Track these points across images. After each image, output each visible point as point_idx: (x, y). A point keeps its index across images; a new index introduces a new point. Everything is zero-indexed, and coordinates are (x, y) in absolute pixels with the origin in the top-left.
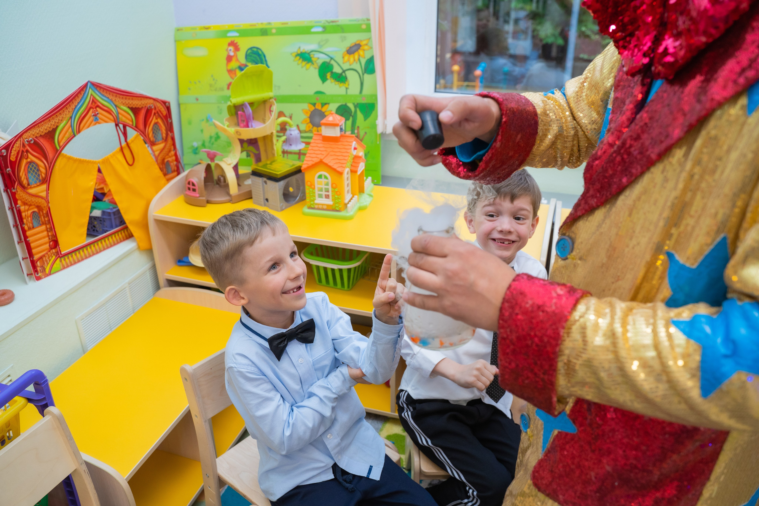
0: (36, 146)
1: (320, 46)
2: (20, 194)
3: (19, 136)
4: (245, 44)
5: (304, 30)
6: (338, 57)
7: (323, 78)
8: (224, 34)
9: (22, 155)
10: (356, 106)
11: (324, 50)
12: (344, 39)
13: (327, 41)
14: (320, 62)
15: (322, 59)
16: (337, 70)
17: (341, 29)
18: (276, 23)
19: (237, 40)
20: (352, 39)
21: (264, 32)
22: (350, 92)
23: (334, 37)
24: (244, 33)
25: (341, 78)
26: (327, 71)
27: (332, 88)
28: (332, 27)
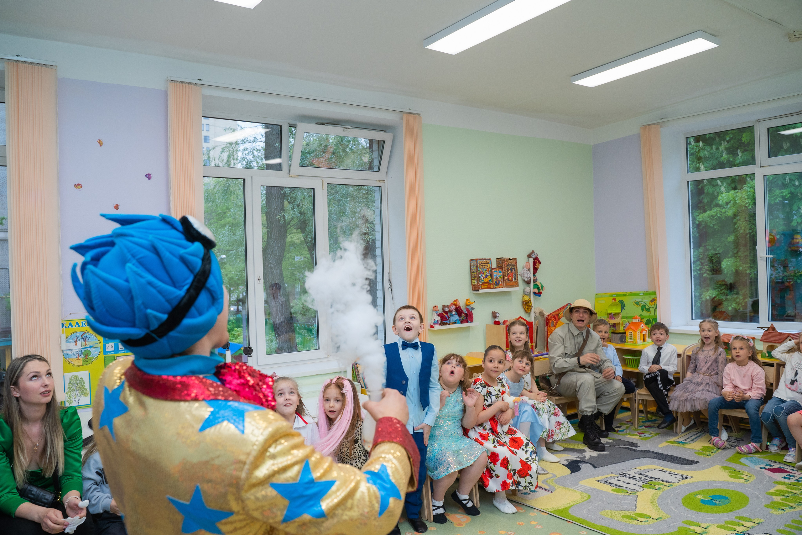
0: (554, 317)
1: (642, 300)
2: (549, 328)
3: (551, 314)
4: (618, 299)
5: (637, 295)
6: (648, 304)
7: (643, 310)
8: (611, 296)
9: (551, 318)
10: (653, 319)
11: (643, 301)
12: (650, 297)
13: (644, 298)
14: (642, 305)
15: (642, 304)
16: (647, 307)
17: (649, 294)
18: (629, 292)
19: (615, 298)
20: (652, 297)
21: (625, 295)
22: (651, 315)
23: (647, 297)
24: (618, 295)
25: (648, 310)
26: (644, 308)
27: (645, 313)
28: (646, 294)
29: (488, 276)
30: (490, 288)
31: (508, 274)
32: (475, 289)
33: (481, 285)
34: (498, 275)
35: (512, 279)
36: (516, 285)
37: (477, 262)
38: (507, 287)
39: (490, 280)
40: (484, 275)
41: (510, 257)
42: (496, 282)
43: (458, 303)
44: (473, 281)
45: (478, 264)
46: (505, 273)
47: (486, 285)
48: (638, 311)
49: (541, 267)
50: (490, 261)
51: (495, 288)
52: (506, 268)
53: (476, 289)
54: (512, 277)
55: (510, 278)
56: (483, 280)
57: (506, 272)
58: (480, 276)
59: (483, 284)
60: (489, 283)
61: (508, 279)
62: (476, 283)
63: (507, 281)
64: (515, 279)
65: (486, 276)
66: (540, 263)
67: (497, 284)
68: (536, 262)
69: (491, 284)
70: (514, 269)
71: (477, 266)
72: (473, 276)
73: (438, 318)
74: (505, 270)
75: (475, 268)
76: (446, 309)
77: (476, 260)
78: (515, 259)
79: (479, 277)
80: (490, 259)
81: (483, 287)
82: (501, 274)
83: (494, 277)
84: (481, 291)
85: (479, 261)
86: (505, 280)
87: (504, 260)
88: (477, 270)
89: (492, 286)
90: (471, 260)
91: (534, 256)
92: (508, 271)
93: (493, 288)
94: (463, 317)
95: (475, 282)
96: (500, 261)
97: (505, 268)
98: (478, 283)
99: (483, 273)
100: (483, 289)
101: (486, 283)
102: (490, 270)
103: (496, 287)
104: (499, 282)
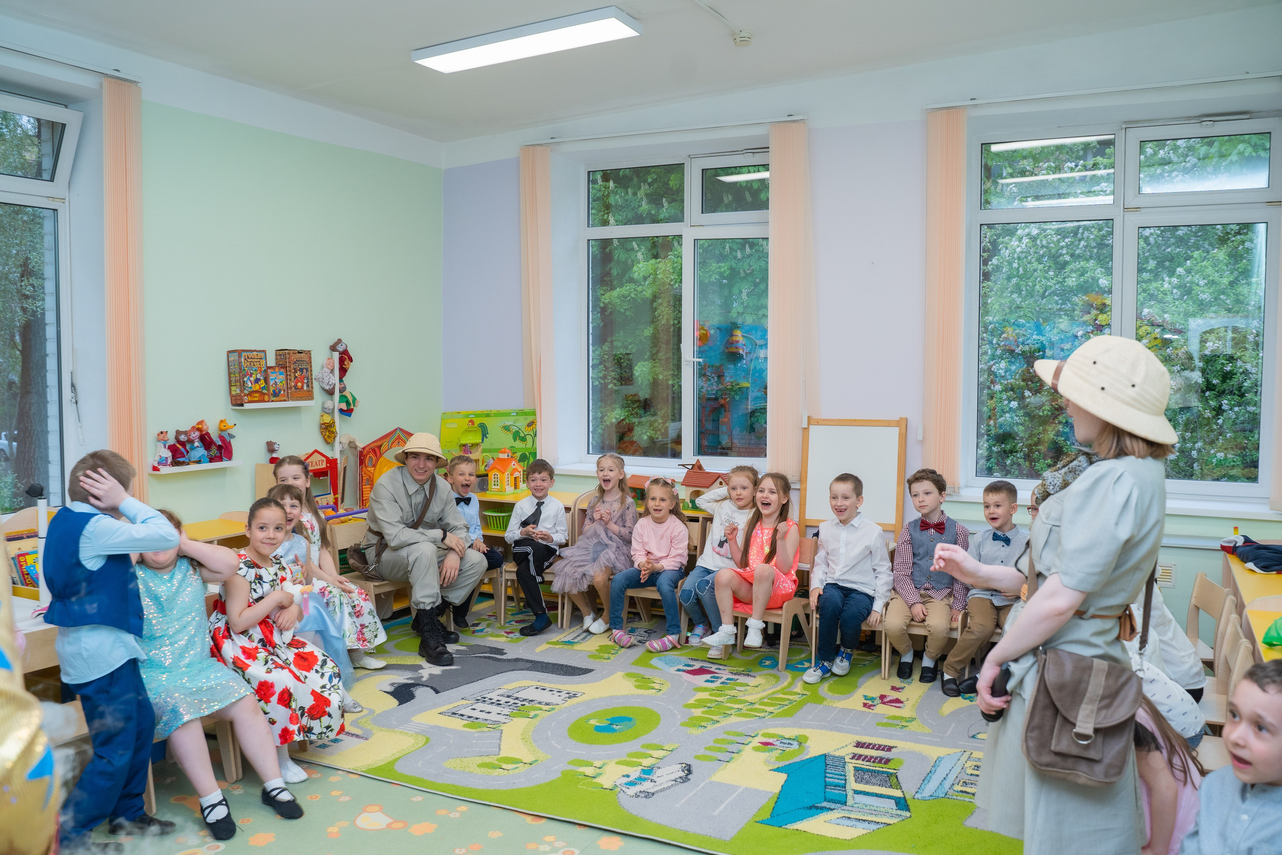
0: (374, 450)
2: (365, 469)
3: (369, 445)
4: (477, 421)
5: (507, 415)
6: (523, 429)
7: (515, 440)
8: (467, 416)
10: (530, 454)
11: (516, 424)
12: (525, 419)
13: (518, 420)
14: (514, 431)
15: (515, 429)
16: (522, 434)
17: (526, 414)
18: (494, 411)
19: (474, 419)
20: (530, 419)
21: (488, 415)
22: (527, 446)
23: (521, 418)
24: (477, 416)
25: (523, 439)
26: (517, 436)
27: (519, 444)
28: (521, 413)
29: (259, 380)
30: (263, 401)
31: (296, 377)
32: (237, 402)
33: (247, 395)
34: (278, 379)
35: (302, 386)
36: (310, 396)
37: (240, 356)
38: (293, 400)
39: (263, 388)
40: (252, 379)
41: (299, 349)
42: (274, 391)
43: (205, 428)
44: (233, 388)
45: (243, 360)
46: (290, 375)
47: (256, 395)
48: (507, 440)
49: (352, 368)
50: (262, 354)
51: (273, 401)
52: (292, 367)
53: (239, 402)
54: (303, 383)
55: (299, 384)
56: (251, 388)
57: (293, 375)
58: (245, 379)
59: (250, 394)
60: (261, 392)
61: (296, 387)
62: (238, 391)
63: (293, 389)
64: (308, 386)
65: (257, 381)
66: (351, 360)
67: (276, 394)
68: (345, 358)
69: (264, 394)
70: (307, 369)
71: (240, 363)
72: (233, 379)
73: (168, 454)
74: (290, 371)
75: (237, 366)
76: (183, 438)
77: (240, 352)
78: (309, 353)
79: (244, 382)
80: (264, 351)
81: (250, 398)
82: (282, 377)
83: (271, 383)
84: (247, 406)
85: (244, 354)
86: (291, 388)
87: (289, 354)
88: (240, 369)
89: (266, 398)
90: (229, 352)
91: (341, 348)
92: (296, 372)
93: (268, 401)
94: (214, 451)
95: (236, 391)
96: (281, 354)
97: (290, 367)
98: (241, 391)
99: (251, 376)
100: (250, 402)
101: (256, 392)
102: (263, 369)
103: (274, 399)
104: (280, 391)
